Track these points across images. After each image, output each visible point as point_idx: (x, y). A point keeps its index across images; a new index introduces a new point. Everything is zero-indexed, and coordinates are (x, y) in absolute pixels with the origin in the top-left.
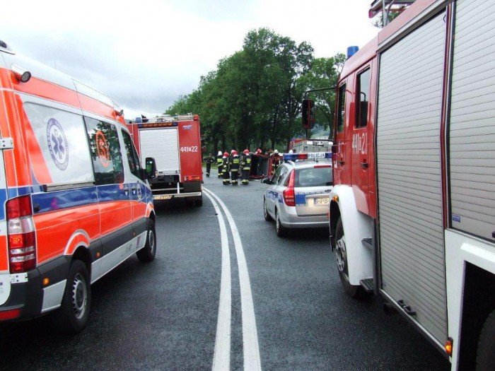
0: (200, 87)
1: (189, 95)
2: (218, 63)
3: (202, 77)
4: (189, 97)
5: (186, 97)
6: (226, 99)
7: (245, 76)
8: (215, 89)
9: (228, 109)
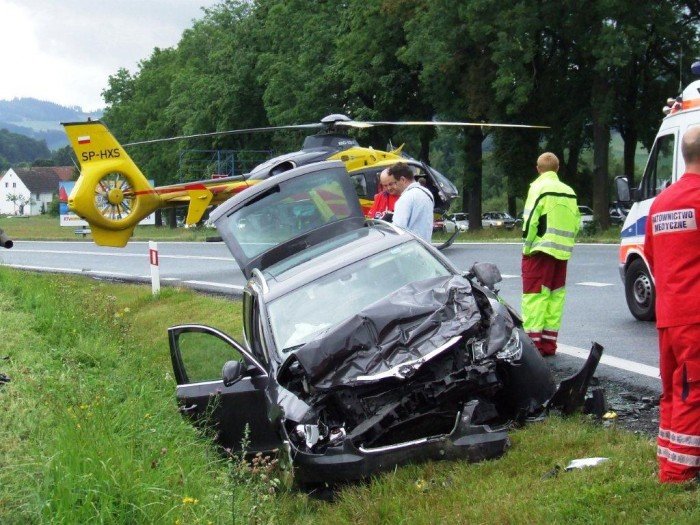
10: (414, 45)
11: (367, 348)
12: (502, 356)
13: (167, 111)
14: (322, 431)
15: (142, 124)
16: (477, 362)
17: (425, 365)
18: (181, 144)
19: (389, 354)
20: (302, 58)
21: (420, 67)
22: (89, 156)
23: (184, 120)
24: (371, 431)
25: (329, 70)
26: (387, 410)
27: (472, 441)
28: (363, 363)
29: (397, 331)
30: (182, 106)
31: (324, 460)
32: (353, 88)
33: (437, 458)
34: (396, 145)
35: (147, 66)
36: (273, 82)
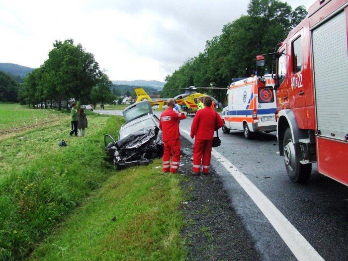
0: (206, 49)
1: (196, 58)
2: (223, 28)
3: (207, 42)
4: (195, 59)
5: (192, 59)
6: (234, 55)
7: (250, 35)
8: (222, 49)
9: (236, 64)
10: (221, 70)
11: (132, 141)
12: (159, 143)
13: (176, 83)
14: (121, 158)
15: (172, 86)
16: (154, 145)
17: (142, 145)
18: (179, 90)
19: (136, 142)
20: (201, 73)
21: (222, 75)
22: (139, 95)
23: (179, 85)
24: (129, 158)
25: (207, 75)
26: (133, 154)
27: (143, 161)
28: (130, 144)
29: (138, 138)
30: (179, 82)
31: (120, 164)
32: (212, 79)
33: (139, 165)
34: (205, 93)
35: (174, 74)
36: (196, 77)
